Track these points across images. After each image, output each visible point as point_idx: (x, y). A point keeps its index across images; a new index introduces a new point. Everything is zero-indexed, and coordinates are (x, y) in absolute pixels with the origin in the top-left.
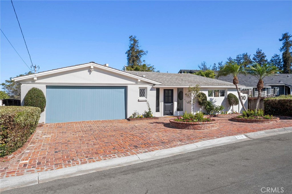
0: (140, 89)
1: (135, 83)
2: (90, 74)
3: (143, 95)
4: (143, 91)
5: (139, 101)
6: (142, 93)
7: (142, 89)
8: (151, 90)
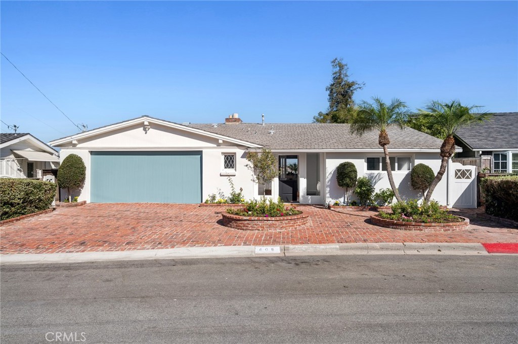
0: (225, 156)
1: (215, 146)
2: (146, 133)
3: (231, 165)
4: (231, 158)
5: (221, 175)
6: (229, 162)
7: (229, 156)
8: (243, 157)
